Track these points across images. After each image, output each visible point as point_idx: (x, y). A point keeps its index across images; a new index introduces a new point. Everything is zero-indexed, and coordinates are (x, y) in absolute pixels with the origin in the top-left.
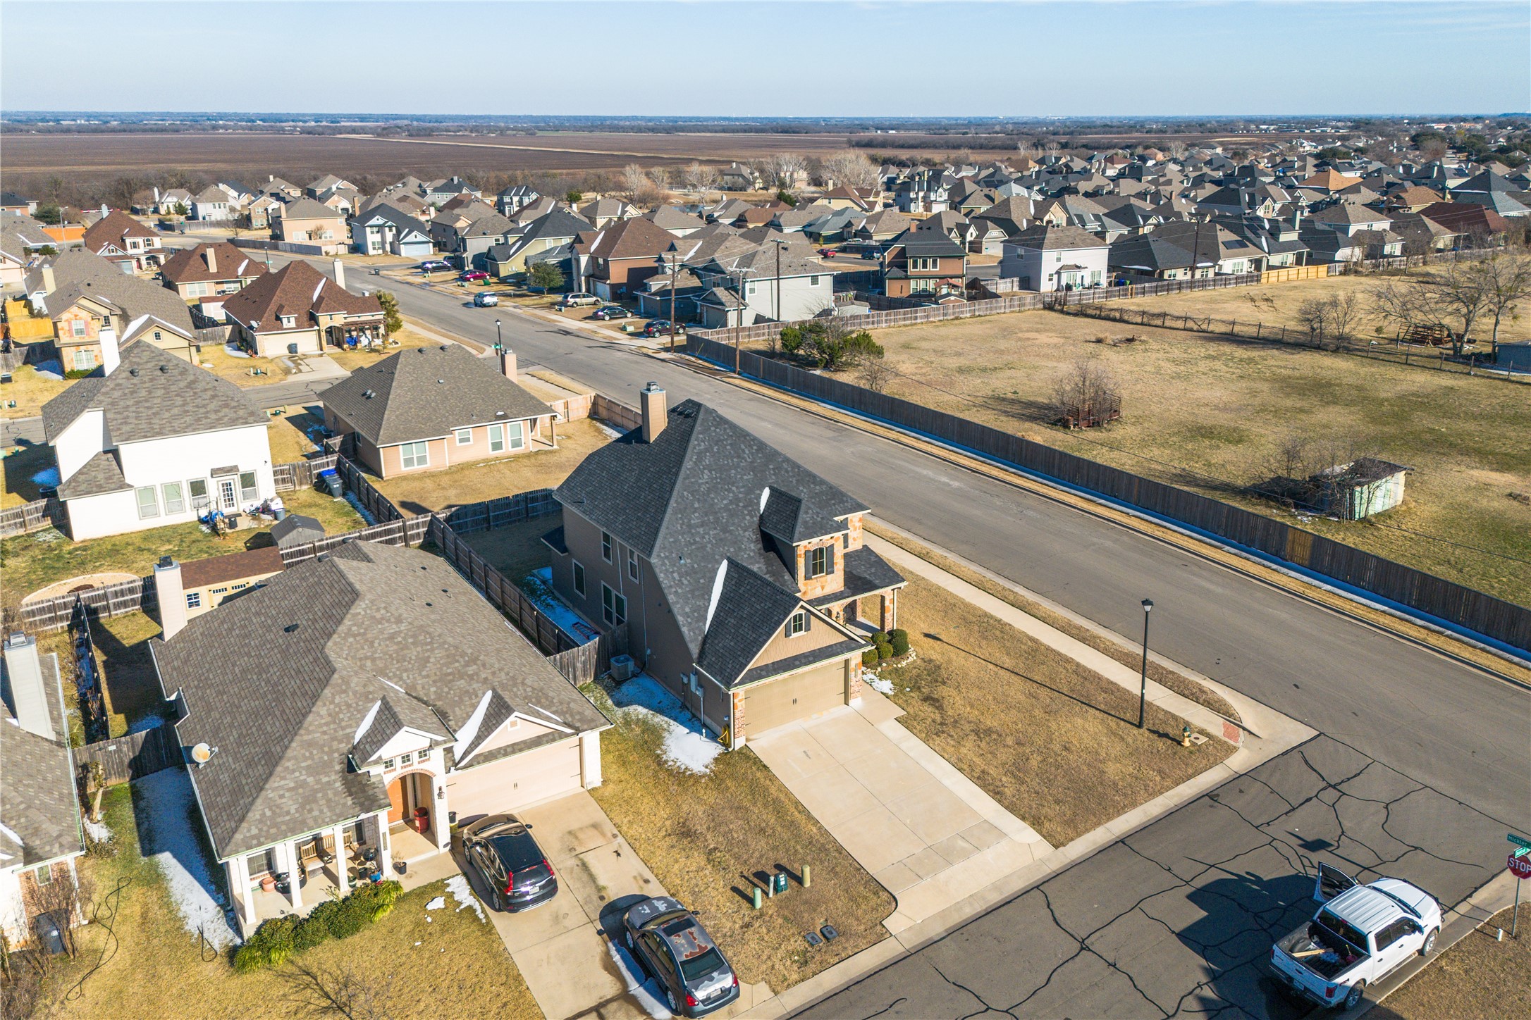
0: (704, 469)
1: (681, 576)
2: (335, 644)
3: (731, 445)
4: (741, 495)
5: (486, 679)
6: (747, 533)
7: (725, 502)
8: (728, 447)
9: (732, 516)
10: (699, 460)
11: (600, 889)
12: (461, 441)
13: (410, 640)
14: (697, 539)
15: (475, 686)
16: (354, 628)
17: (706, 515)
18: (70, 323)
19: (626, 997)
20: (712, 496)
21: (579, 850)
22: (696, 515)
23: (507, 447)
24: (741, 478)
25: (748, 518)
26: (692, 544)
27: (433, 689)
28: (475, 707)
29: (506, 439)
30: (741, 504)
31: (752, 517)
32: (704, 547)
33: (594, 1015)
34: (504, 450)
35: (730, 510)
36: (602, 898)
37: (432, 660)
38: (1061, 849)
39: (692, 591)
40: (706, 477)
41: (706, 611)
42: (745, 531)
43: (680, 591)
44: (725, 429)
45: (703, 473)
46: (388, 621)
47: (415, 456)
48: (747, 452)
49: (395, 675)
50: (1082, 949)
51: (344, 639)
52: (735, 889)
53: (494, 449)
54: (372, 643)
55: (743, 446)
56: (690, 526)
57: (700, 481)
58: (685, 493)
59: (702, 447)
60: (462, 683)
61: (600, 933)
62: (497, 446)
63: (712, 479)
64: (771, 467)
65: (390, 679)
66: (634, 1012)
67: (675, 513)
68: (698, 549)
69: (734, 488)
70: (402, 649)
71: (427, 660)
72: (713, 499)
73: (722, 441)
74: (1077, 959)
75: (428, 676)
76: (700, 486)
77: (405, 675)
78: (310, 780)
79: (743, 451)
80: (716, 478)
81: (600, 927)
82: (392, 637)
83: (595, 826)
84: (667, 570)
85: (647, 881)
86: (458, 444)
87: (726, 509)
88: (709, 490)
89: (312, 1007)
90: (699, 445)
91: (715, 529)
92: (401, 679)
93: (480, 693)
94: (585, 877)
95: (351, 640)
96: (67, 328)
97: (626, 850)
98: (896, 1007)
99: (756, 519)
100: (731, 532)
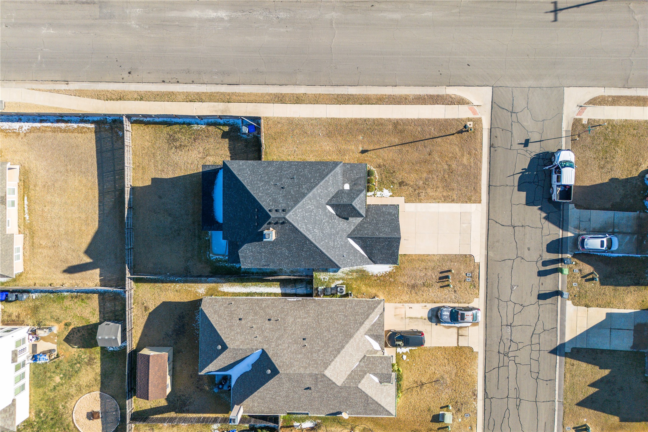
0: (313, 230)
1: (349, 259)
2: (338, 382)
3: (306, 213)
4: (327, 219)
5: (361, 336)
6: (341, 224)
7: (328, 228)
8: (307, 214)
9: (333, 228)
10: (309, 231)
11: (421, 318)
13: (343, 359)
14: (339, 246)
15: (362, 340)
16: (335, 376)
17: (331, 239)
19: (459, 328)
20: (325, 232)
21: (404, 316)
22: (330, 242)
24: (320, 215)
25: (336, 221)
26: (340, 250)
27: (360, 353)
28: (368, 341)
30: (330, 221)
31: (336, 219)
32: (342, 245)
33: (460, 337)
35: (331, 227)
36: (425, 319)
37: (351, 352)
38: (482, 202)
39: (355, 256)
40: (317, 231)
41: (361, 254)
42: (340, 225)
43: (353, 261)
44: (299, 212)
45: (315, 232)
46: (335, 365)
48: (310, 206)
49: (353, 365)
50: (514, 228)
51: (338, 380)
52: (441, 287)
54: (341, 371)
55: (307, 207)
56: (333, 247)
57: (318, 235)
58: (321, 244)
59: (305, 227)
60: (360, 344)
61: (436, 325)
63: (318, 229)
64: (318, 199)
65: (353, 367)
66: (465, 329)
67: (328, 252)
68: (342, 248)
69: (324, 221)
70: (346, 362)
71: (351, 354)
72: (326, 233)
73: (303, 216)
74: (515, 231)
75: (356, 355)
76: (320, 236)
77: (354, 362)
78: (384, 394)
79: (309, 208)
80: (318, 227)
81: (435, 324)
82: (341, 364)
83: (396, 308)
84: (346, 263)
85: (425, 306)
87: (331, 228)
88: (322, 233)
89: (419, 390)
90: (303, 228)
91: (337, 237)
92: (354, 363)
93: (365, 339)
94: (415, 320)
95: (338, 378)
97: (411, 305)
98: (500, 277)
99: (337, 217)
100: (339, 231)
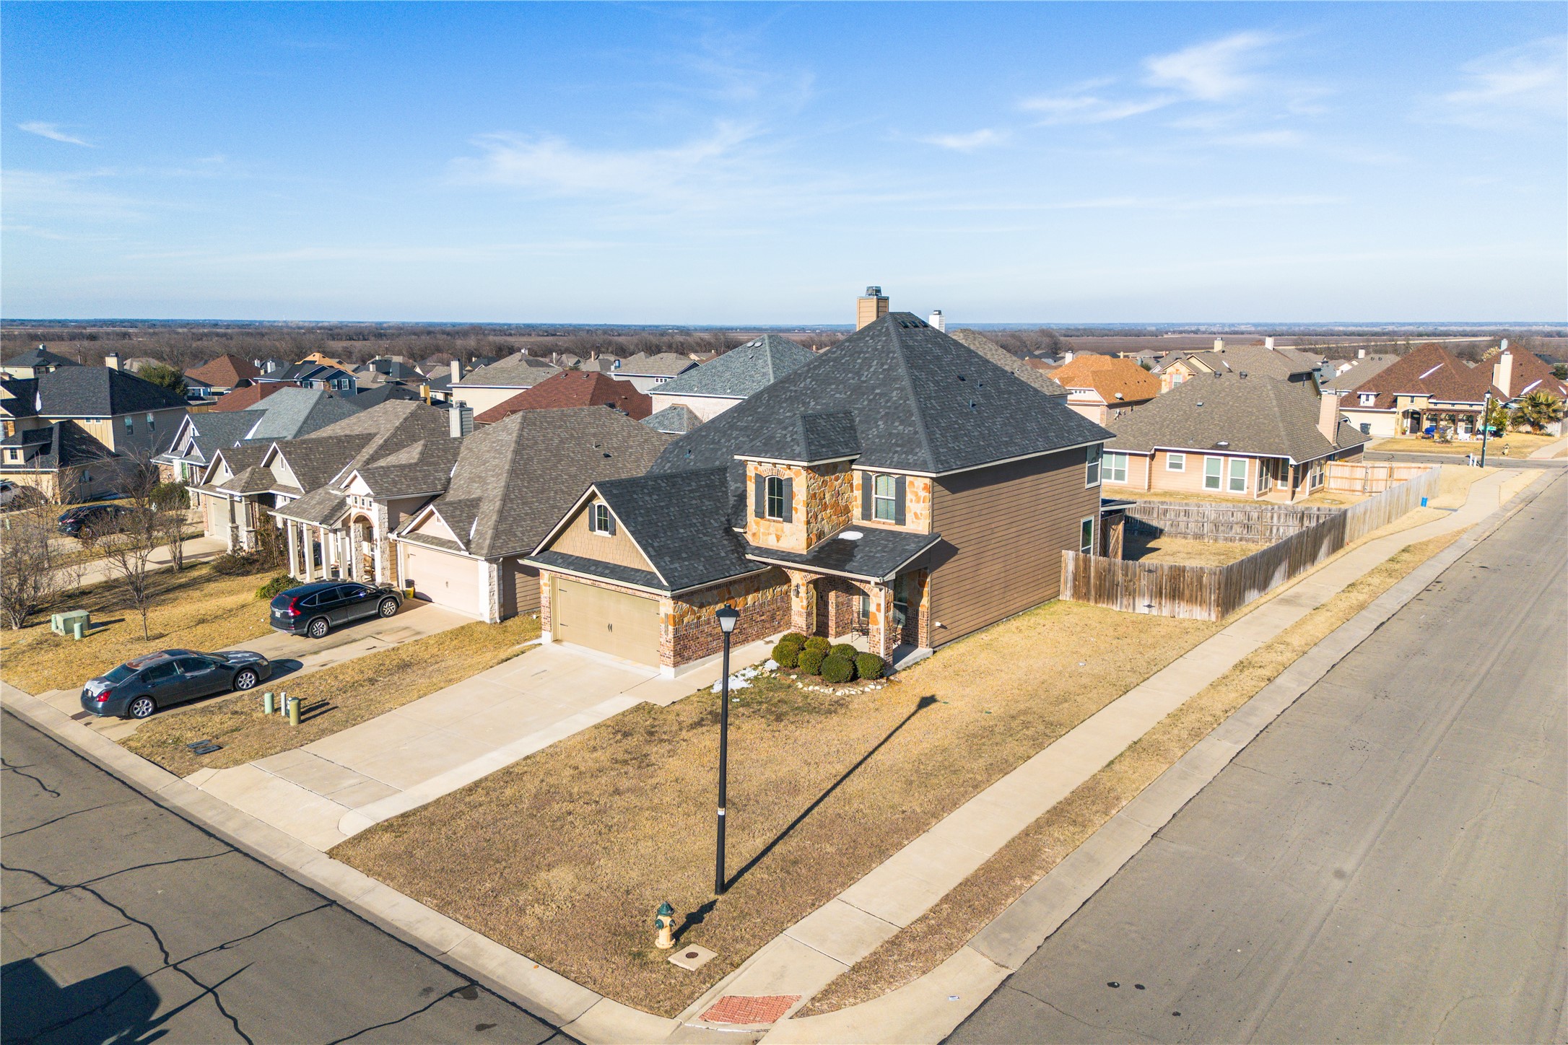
12: (1172, 465)
18: (1171, 376)
23: (1224, 487)
29: (1225, 474)
34: (1220, 489)
47: (1113, 469)
53: (1208, 485)
62: (1213, 482)
86: (1168, 468)
96: (1168, 380)
